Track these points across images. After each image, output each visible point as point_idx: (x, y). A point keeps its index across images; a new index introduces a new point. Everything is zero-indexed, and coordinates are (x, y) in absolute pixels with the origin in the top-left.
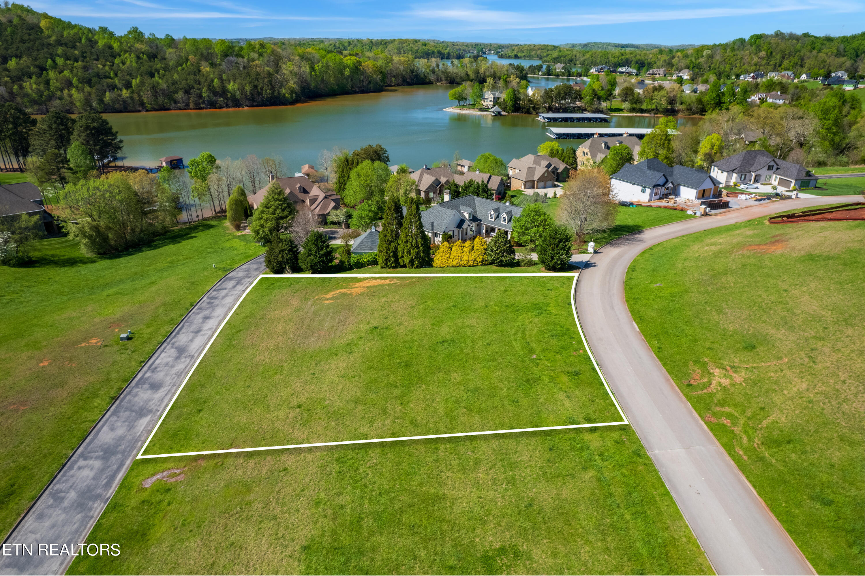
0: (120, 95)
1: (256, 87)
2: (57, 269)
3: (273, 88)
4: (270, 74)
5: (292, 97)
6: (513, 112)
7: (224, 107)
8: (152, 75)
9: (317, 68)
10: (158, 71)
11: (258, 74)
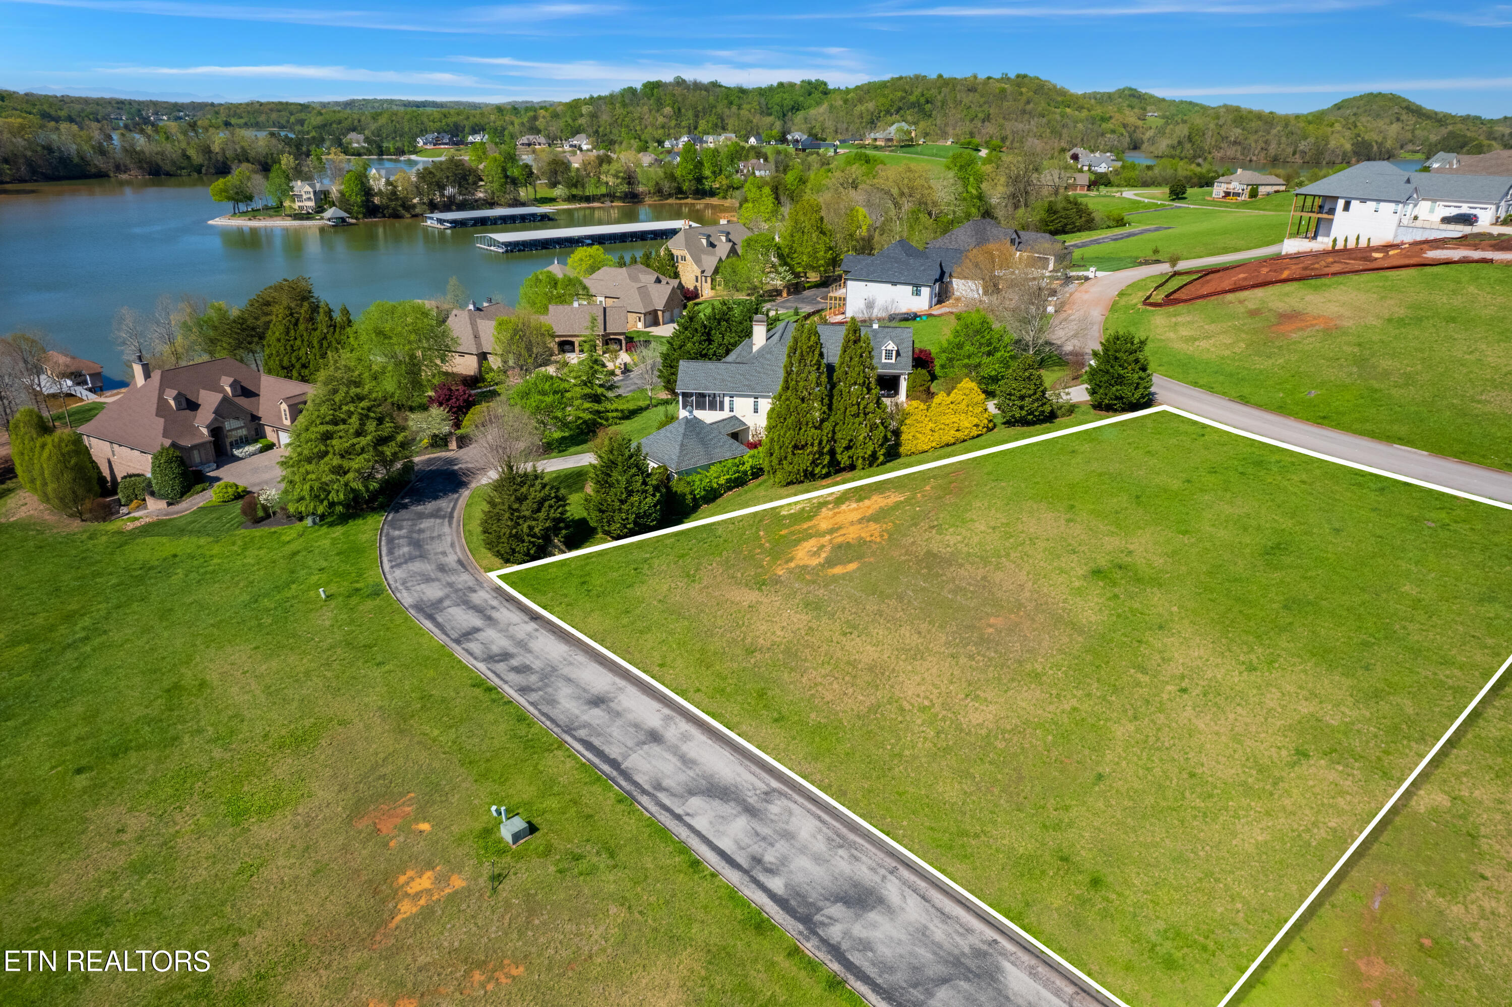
6: (365, 216)
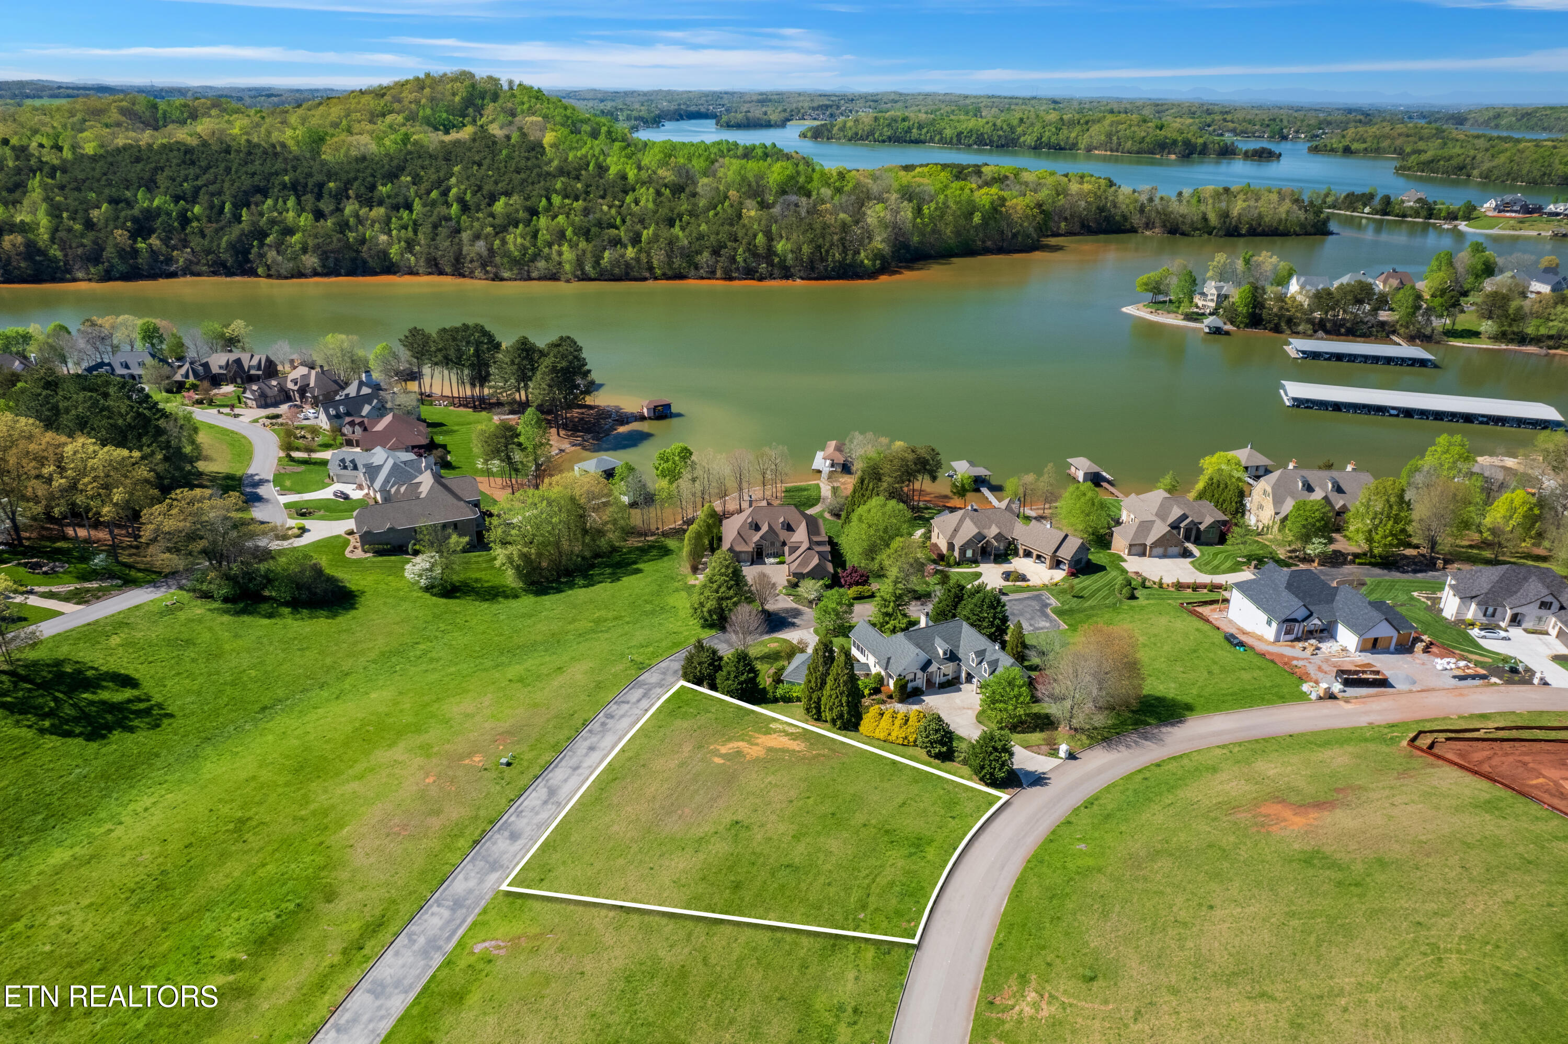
0: (623, 256)
1: (819, 247)
2: (477, 603)
3: (845, 251)
4: (844, 227)
5: (874, 265)
6: (1247, 326)
7: (765, 278)
8: (671, 223)
9: (926, 211)
10: (680, 217)
11: (825, 226)
